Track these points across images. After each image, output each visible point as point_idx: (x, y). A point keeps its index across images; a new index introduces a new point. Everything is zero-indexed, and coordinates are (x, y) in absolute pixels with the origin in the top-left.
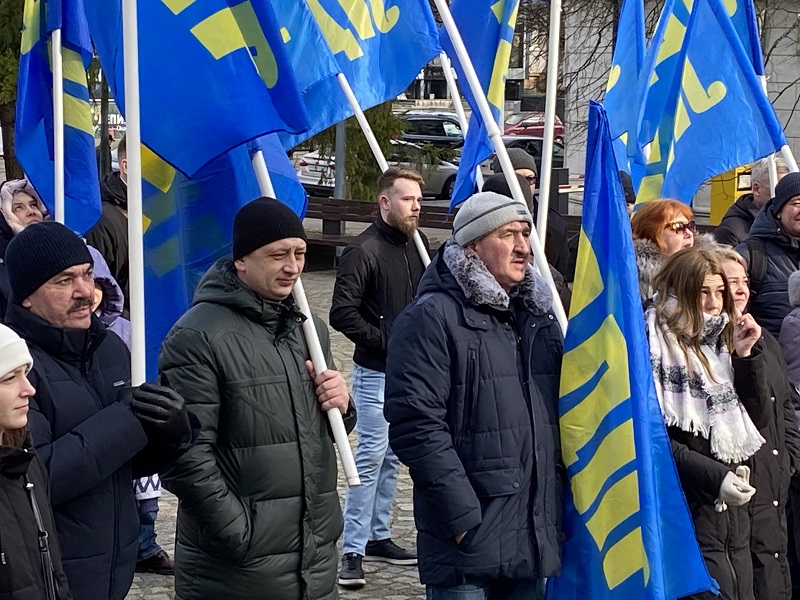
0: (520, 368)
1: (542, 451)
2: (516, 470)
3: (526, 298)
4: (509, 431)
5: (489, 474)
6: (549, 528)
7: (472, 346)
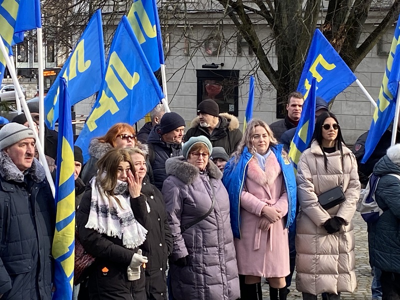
0: (30, 209)
1: (43, 249)
2: (30, 260)
3: (32, 174)
4: (26, 241)
5: (16, 263)
6: (46, 287)
7: (7, 200)
